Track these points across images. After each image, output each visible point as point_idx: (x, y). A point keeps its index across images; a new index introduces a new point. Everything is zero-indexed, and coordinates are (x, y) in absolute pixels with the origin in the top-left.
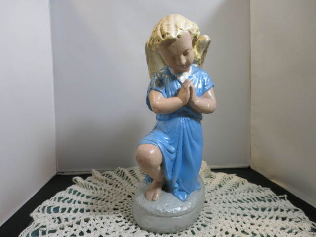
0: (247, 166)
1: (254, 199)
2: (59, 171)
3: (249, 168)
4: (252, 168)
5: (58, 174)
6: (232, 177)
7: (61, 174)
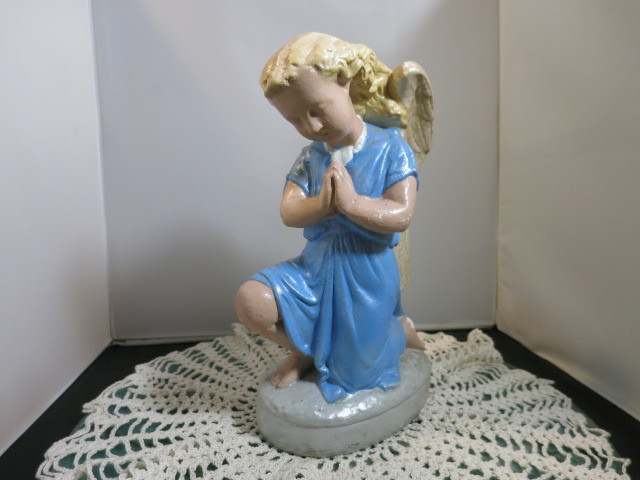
0: (490, 323)
1: (540, 446)
3: (495, 327)
4: (500, 328)
5: (114, 343)
6: (537, 386)
7: (120, 344)
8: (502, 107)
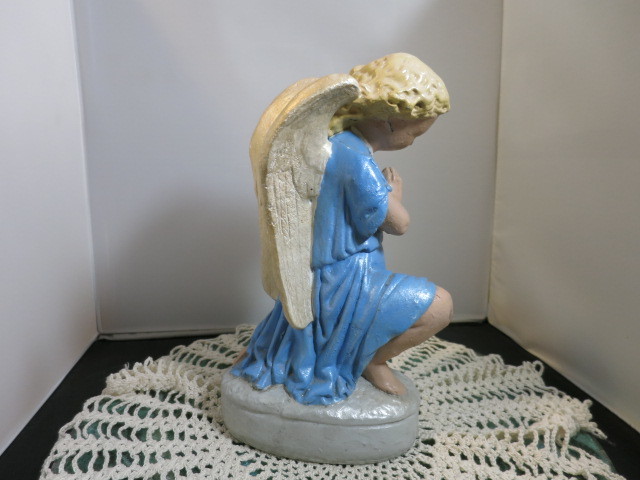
0: (481, 317)
2: (102, 331)
3: (486, 321)
4: (492, 322)
5: (102, 337)
7: (107, 338)
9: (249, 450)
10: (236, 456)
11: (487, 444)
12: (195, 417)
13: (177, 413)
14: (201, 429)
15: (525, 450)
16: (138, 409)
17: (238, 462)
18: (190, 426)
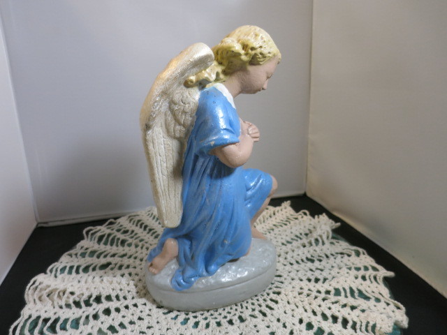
0: (302, 192)
2: (39, 221)
3: (305, 195)
5: (40, 225)
7: (45, 225)
8: (313, 46)
9: (179, 313)
10: (173, 321)
11: (300, 253)
12: (123, 309)
13: (107, 312)
14: (133, 315)
15: (317, 249)
16: (69, 323)
17: (179, 325)
18: (124, 317)
